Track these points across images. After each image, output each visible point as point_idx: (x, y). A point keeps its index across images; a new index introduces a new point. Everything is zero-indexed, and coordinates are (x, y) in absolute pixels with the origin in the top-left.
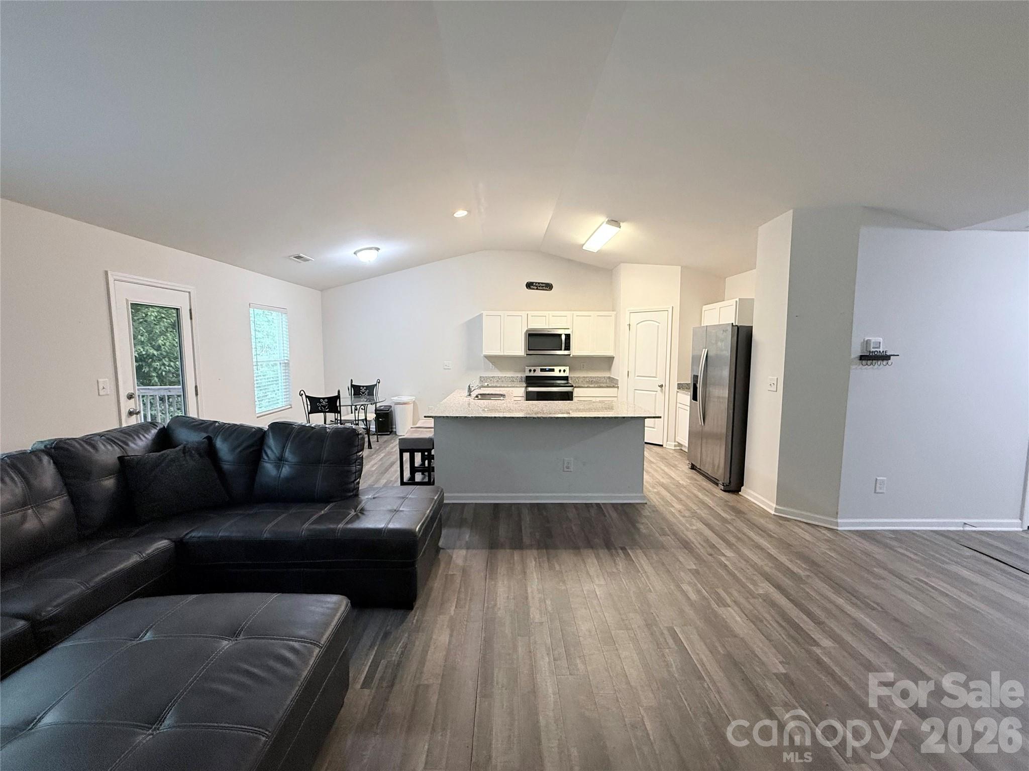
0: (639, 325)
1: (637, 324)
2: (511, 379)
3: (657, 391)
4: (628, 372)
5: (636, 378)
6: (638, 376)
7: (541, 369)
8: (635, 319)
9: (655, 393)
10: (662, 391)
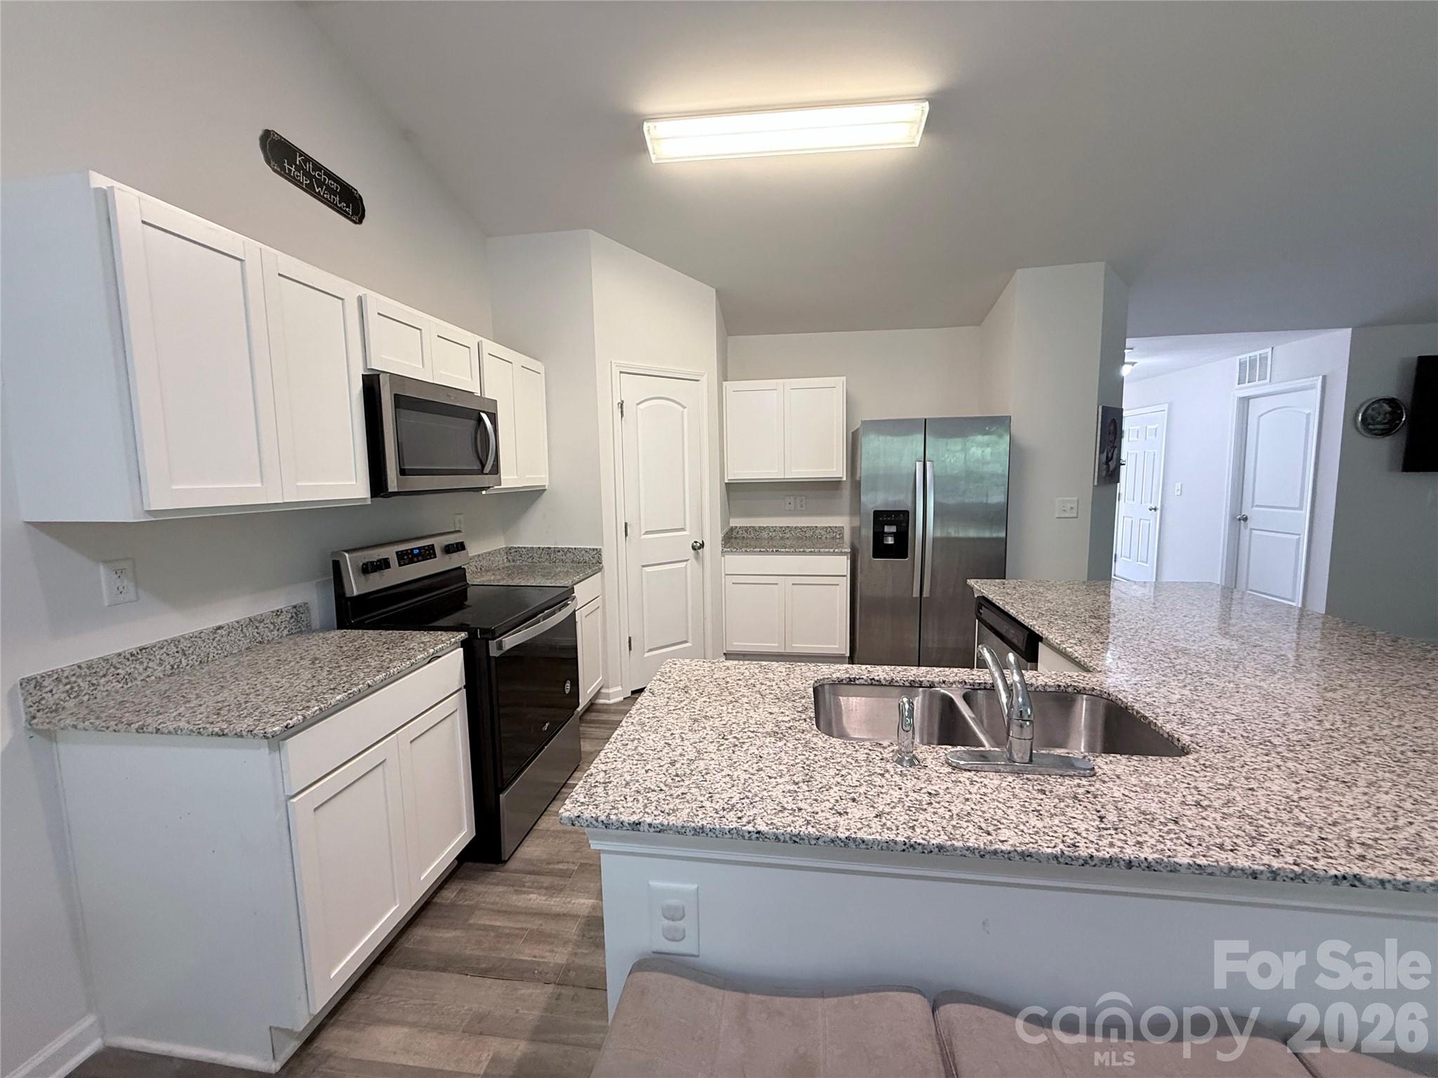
0: (640, 406)
1: (638, 404)
2: (250, 631)
3: (687, 560)
4: (626, 524)
5: (643, 537)
6: (647, 533)
7: (397, 553)
8: (630, 389)
9: (683, 564)
10: (697, 557)
